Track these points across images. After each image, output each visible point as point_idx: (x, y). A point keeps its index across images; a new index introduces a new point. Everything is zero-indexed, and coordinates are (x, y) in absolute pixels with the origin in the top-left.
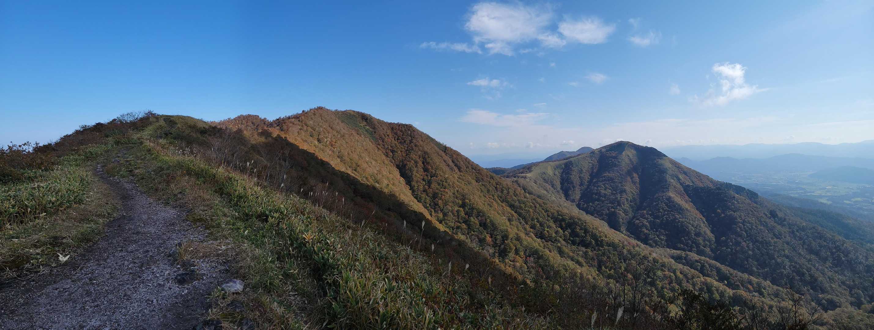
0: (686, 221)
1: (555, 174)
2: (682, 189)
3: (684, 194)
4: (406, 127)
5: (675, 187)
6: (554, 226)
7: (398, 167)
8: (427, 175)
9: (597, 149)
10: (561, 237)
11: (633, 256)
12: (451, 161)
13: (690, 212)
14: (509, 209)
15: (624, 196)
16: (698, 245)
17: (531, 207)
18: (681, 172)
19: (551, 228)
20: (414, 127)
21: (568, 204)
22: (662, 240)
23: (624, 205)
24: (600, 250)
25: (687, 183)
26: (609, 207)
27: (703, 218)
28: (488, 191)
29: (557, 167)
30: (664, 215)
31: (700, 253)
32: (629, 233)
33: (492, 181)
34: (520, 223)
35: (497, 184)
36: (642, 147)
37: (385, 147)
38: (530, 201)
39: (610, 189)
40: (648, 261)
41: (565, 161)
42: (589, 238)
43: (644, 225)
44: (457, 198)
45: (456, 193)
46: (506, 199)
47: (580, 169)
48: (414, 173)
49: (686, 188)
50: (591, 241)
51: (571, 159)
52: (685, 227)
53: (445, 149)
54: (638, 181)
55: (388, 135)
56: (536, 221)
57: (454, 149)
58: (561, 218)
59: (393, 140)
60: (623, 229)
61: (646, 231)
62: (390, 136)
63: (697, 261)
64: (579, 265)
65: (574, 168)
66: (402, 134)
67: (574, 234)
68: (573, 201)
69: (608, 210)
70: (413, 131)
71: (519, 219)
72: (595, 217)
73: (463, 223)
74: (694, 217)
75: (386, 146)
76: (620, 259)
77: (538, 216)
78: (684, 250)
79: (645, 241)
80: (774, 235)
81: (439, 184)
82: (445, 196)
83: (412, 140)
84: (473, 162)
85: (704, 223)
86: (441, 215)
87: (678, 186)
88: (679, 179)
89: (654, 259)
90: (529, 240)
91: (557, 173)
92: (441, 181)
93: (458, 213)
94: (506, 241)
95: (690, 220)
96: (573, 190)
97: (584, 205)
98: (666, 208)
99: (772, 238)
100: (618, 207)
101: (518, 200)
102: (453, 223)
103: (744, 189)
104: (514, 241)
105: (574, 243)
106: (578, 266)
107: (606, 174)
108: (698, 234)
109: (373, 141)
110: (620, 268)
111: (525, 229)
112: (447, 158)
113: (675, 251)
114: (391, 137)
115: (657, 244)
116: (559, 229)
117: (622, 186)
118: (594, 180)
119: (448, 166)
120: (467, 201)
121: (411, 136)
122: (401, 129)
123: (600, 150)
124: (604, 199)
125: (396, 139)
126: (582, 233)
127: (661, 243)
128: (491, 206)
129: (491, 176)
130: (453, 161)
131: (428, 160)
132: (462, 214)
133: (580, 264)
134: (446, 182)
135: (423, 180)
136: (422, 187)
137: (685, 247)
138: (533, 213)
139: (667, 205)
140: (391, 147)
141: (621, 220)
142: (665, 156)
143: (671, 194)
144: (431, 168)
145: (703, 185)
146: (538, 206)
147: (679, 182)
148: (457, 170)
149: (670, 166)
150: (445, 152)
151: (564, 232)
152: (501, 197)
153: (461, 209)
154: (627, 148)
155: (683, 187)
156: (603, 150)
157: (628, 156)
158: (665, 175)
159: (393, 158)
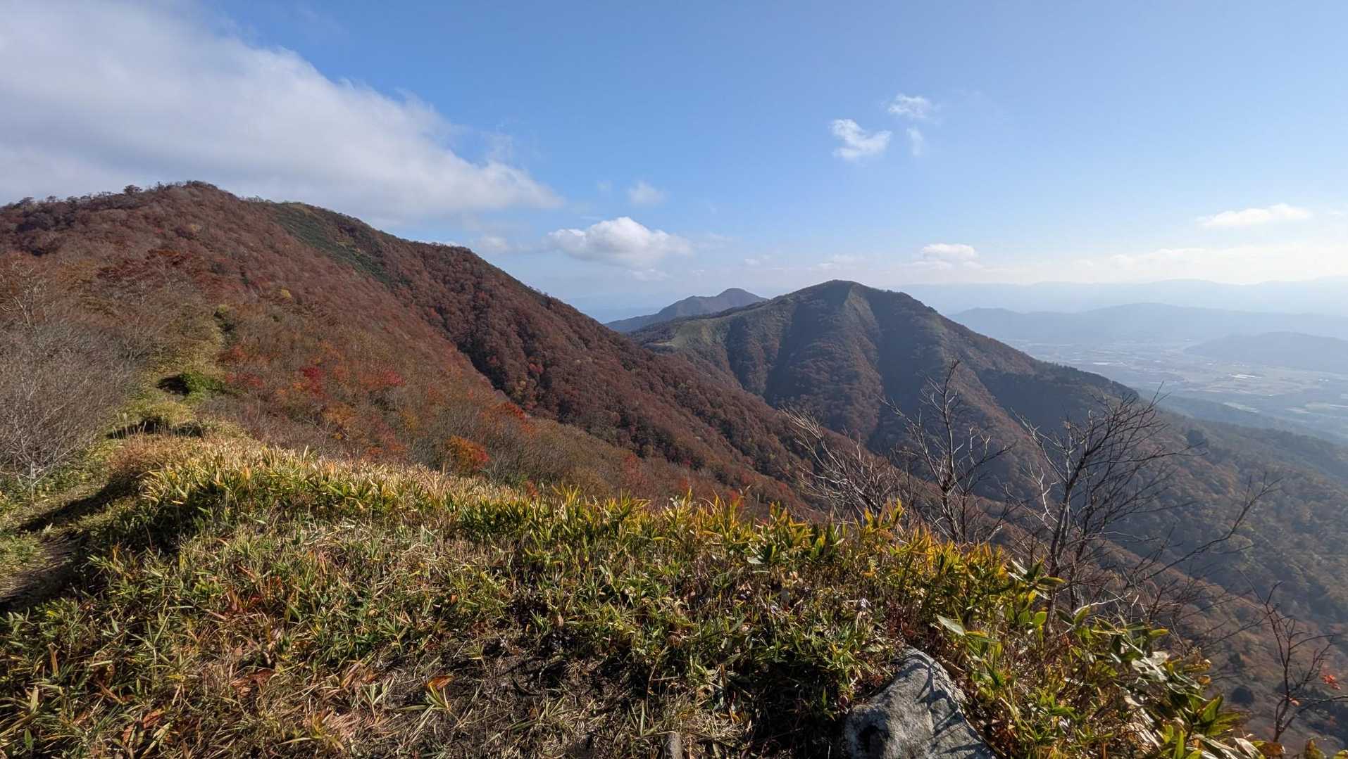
1: (715, 342)
2: (977, 379)
3: (982, 388)
4: (455, 253)
7: (461, 347)
8: (535, 363)
12: (568, 327)
13: (1003, 424)
15: (857, 385)
18: (969, 344)
20: (476, 255)
23: (857, 402)
25: (985, 366)
29: (718, 328)
36: (880, 292)
37: (419, 301)
39: (827, 372)
41: (731, 318)
47: (762, 333)
48: (508, 360)
49: (984, 376)
53: (549, 302)
54: (878, 357)
55: (419, 273)
59: (433, 282)
62: (425, 275)
65: (749, 329)
66: (450, 268)
68: (757, 391)
70: (476, 263)
80: (1211, 485)
83: (479, 283)
87: (968, 370)
88: (967, 358)
91: (718, 339)
96: (754, 371)
97: (779, 399)
99: (1205, 491)
100: (848, 407)
103: (1105, 380)
109: (385, 286)
112: (559, 321)
114: (426, 277)
117: (849, 366)
118: (792, 355)
119: (568, 339)
121: (473, 274)
122: (445, 257)
124: (817, 390)
125: (440, 281)
130: (573, 329)
131: (530, 328)
140: (434, 300)
142: (930, 310)
143: (959, 388)
144: (540, 346)
145: (1016, 370)
147: (969, 364)
149: (946, 331)
154: (851, 294)
155: (977, 374)
156: (802, 297)
157: (856, 310)
158: (938, 349)
159: (445, 326)
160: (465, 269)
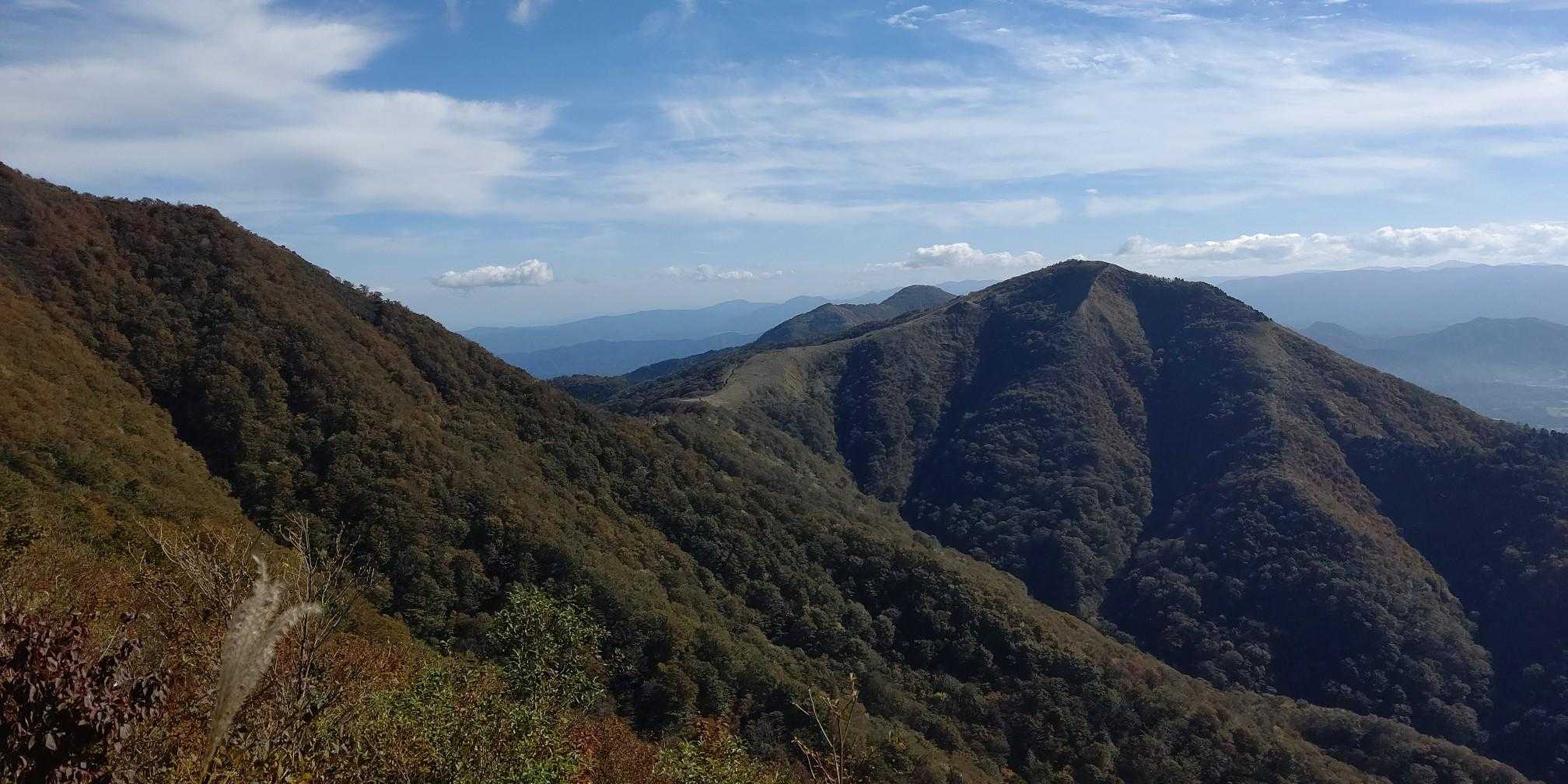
0: (1362, 589)
1: (812, 395)
2: (1340, 457)
3: (1349, 476)
4: (185, 218)
5: (1308, 445)
6: (838, 594)
7: (161, 397)
8: (307, 427)
9: (973, 294)
10: (864, 636)
11: (1151, 720)
12: (406, 359)
13: (1381, 552)
14: (658, 537)
15: (1091, 477)
16: (1417, 692)
17: (745, 524)
18: (1333, 386)
19: (825, 602)
20: (227, 221)
21: (873, 506)
22: (1257, 660)
23: (1088, 512)
24: (1015, 688)
25: (1363, 430)
26: (1031, 520)
27: (1435, 577)
28: (573, 472)
29: (820, 366)
30: (1264, 560)
31: (1427, 722)
32: (1114, 626)
33: (583, 432)
34: (708, 589)
35: (604, 443)
36: (1160, 282)
37: (88, 311)
38: (740, 502)
39: (1031, 450)
40: (1215, 744)
41: (848, 343)
42: (970, 640)
43: (1175, 598)
44: (447, 510)
45: (445, 491)
46: (643, 497)
47: (908, 374)
48: (248, 421)
49: (1358, 453)
50: (979, 654)
51: (875, 334)
52: (1357, 615)
54: (1145, 419)
55: (101, 258)
56: (766, 575)
57: (416, 308)
58: (860, 561)
59: (126, 274)
60: (1089, 604)
61: (1186, 621)
62: (113, 261)
63: (1418, 757)
64: (941, 746)
65: (886, 367)
66: (169, 248)
67: (913, 626)
68: (887, 495)
69: (1028, 530)
70: (223, 236)
71: (702, 577)
72: (977, 559)
73: (481, 609)
74: (1400, 574)
75: (96, 308)
76: (1096, 727)
77: (774, 558)
78: (1360, 709)
79: (1188, 660)
81: (367, 460)
82: (395, 506)
83: (221, 275)
84: (500, 362)
85: (1444, 599)
86: (384, 588)
87: (1322, 438)
88: (1321, 412)
89: (1238, 735)
90: (751, 651)
91: (820, 388)
92: (374, 445)
93: (458, 575)
94: (660, 665)
95: (1378, 587)
96: (887, 455)
97: (931, 510)
98: (1271, 530)
100: (1067, 522)
101: (693, 501)
102: (441, 616)
104: (695, 663)
105: (914, 660)
106: (934, 749)
107: (1014, 392)
108: (1416, 647)
109: (21, 284)
110: (1098, 761)
111: (728, 612)
112: (388, 347)
113: (1316, 708)
114: (114, 266)
115: (1234, 678)
116: (859, 607)
117: (1079, 438)
118: (968, 416)
119: (399, 379)
120: (493, 519)
121: (213, 258)
122: (161, 225)
123: (991, 297)
124: (1007, 488)
125: (140, 272)
126: (942, 621)
127: (1254, 674)
128: (590, 533)
129: (577, 412)
130: (417, 362)
131: (309, 360)
132: (477, 573)
133: (946, 744)
134: (397, 449)
135: (293, 446)
136: (288, 479)
137: (1359, 693)
138: (755, 547)
139: (1274, 520)
140: (121, 309)
141: (1079, 571)
142: (1259, 316)
143: (1294, 475)
144: (323, 393)
145: (1436, 439)
146: (770, 519)
147: (1328, 427)
148: (435, 399)
149: (1285, 359)
150: (376, 323)
151: (874, 615)
152: (624, 493)
153: (470, 554)
154: (1097, 288)
155: (1345, 448)
156: (999, 297)
157: (1103, 319)
158: (1261, 396)
159: (134, 358)
160: (198, 250)
